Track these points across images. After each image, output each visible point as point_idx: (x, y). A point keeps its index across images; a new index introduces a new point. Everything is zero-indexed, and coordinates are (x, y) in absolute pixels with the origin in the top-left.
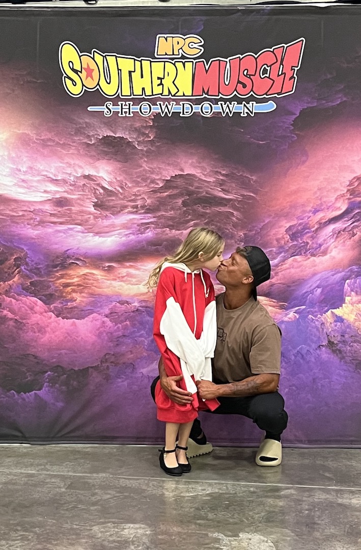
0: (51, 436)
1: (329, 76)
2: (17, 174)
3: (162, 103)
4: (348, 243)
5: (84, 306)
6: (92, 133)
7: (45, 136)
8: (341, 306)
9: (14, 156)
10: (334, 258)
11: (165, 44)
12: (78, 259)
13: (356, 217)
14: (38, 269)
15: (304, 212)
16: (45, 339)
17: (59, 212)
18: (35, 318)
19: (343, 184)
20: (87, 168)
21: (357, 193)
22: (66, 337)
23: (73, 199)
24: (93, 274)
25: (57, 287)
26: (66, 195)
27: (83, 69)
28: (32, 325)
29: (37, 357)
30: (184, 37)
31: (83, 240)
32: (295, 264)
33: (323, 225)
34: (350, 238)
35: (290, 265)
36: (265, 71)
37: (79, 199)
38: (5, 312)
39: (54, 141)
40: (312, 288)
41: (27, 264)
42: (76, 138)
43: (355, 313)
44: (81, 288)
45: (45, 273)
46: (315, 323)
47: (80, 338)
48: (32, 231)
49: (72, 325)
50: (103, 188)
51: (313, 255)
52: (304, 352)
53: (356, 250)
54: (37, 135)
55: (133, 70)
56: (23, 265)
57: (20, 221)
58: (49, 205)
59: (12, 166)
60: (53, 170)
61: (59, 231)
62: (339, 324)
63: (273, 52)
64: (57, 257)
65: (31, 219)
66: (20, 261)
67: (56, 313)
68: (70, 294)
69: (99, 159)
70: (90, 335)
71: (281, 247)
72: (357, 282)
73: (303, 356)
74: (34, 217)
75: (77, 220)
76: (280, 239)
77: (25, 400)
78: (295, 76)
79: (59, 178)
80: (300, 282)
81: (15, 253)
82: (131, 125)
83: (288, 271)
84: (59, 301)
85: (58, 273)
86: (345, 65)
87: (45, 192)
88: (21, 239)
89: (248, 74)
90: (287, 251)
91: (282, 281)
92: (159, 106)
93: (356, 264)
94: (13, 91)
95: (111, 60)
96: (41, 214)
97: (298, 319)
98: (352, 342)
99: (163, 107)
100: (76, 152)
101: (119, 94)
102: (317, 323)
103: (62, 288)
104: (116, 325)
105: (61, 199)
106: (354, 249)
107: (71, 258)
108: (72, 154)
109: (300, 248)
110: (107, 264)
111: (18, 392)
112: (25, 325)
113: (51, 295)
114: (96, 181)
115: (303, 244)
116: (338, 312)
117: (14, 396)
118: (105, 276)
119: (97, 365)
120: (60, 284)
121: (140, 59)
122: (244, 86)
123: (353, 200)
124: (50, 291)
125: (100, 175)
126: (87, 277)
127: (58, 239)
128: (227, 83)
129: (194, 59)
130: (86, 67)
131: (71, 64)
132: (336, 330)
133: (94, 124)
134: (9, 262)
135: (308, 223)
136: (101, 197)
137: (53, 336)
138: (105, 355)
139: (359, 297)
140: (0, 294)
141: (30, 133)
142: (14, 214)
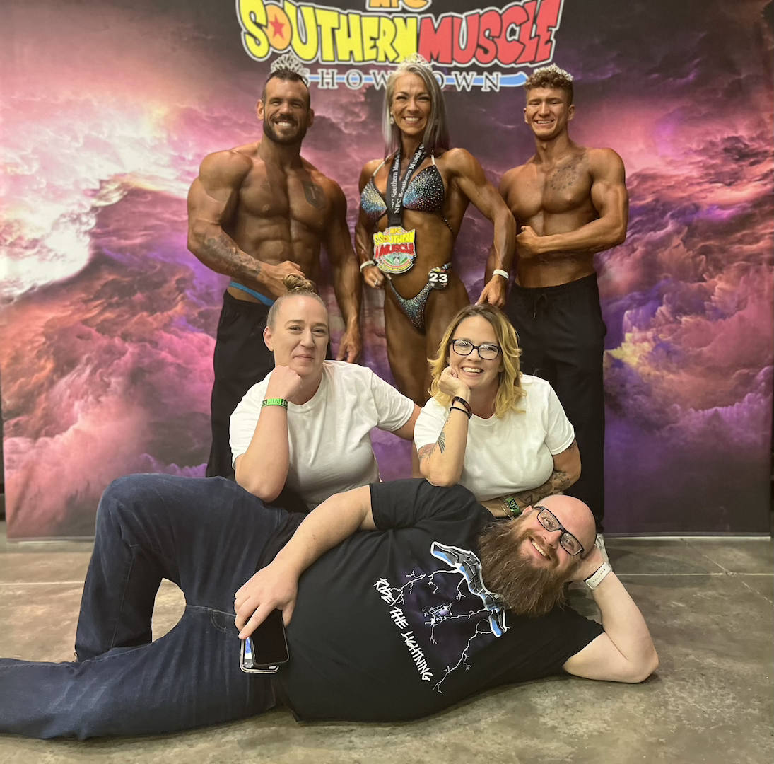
1: (597, 41)
2: (180, 164)
3: (377, 72)
4: (627, 261)
8: (620, 346)
9: (176, 139)
14: (208, 294)
27: (270, 25)
34: (629, 255)
36: (513, 32)
39: (230, 120)
41: (194, 287)
53: (638, 270)
54: (208, 111)
55: (338, 27)
56: (188, 289)
59: (173, 153)
63: (523, 7)
66: (184, 284)
72: (640, 313)
78: (552, 39)
81: (178, 272)
82: (335, 101)
89: (491, 35)
92: (372, 76)
93: (638, 290)
94: (174, 50)
95: (307, 11)
98: (635, 394)
99: (378, 77)
101: (318, 59)
111: (181, 466)
112: (191, 372)
116: (615, 353)
117: (175, 470)
121: (346, 12)
122: (486, 51)
128: (463, 47)
129: (420, 13)
130: (273, 20)
131: (253, 16)
132: (612, 377)
134: (169, 284)
139: (643, 334)
140: (157, 329)
141: (196, 107)
142: (176, 218)
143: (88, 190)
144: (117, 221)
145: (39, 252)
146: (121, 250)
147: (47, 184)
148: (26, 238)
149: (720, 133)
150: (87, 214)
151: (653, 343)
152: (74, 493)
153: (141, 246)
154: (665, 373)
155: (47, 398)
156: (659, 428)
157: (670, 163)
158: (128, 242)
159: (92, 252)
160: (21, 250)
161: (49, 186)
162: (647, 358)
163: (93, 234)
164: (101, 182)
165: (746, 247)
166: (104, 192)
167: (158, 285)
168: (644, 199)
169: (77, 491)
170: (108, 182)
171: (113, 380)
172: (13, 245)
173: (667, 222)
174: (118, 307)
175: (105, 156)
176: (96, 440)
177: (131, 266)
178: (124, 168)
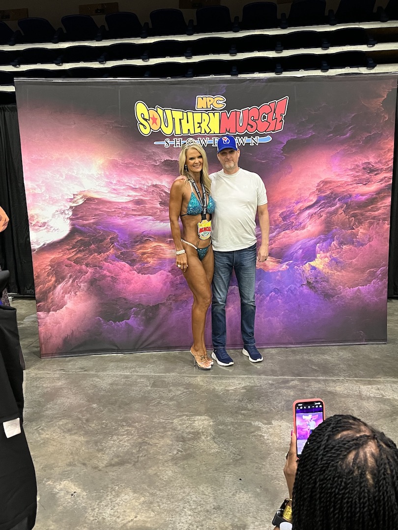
0: (136, 348)
1: (304, 120)
2: (110, 185)
3: (201, 139)
4: (318, 221)
5: (155, 266)
6: (157, 159)
7: (128, 160)
8: (315, 260)
9: (108, 174)
10: (309, 230)
11: (201, 102)
12: (151, 237)
13: (322, 206)
14: (125, 244)
15: (291, 203)
16: (131, 287)
17: (138, 208)
18: (124, 275)
19: (314, 186)
20: (155, 181)
21: (322, 191)
22: (144, 286)
23: (146, 200)
24: (161, 246)
25: (138, 255)
26: (142, 198)
27: (150, 119)
28: (122, 279)
29: (126, 299)
30: (214, 97)
31: (154, 225)
32: (286, 235)
33: (302, 211)
34: (319, 218)
35: (283, 236)
36: (264, 117)
37: (150, 200)
38: (105, 272)
39: (133, 164)
40: (296, 249)
41: (118, 241)
42: (147, 162)
43: (323, 264)
44: (153, 255)
45: (130, 247)
47: (153, 286)
48: (121, 221)
49: (148, 278)
50: (165, 192)
51: (297, 229)
52: (292, 289)
53: (323, 225)
54: (122, 161)
55: (182, 119)
56: (116, 242)
57: (113, 215)
58: (131, 204)
59: (106, 180)
60: (133, 182)
61: (139, 220)
62: (313, 271)
63: (269, 105)
64: (137, 236)
65: (120, 213)
66: (114, 240)
67: (137, 271)
68: (146, 259)
69: (162, 175)
70: (159, 284)
71: (277, 225)
72: (324, 245)
73: (292, 291)
74: (122, 212)
75: (149, 213)
76: (276, 220)
77: (119, 326)
78: (283, 120)
79: (137, 187)
80: (288, 246)
81: (111, 234)
83: (281, 240)
84: (139, 264)
85: (138, 246)
86: (313, 113)
87: (129, 196)
88: (114, 226)
89: (254, 119)
90: (281, 227)
91: (278, 246)
92: (199, 140)
93: (323, 234)
94: (106, 133)
95: (168, 112)
96: (126, 210)
97: (288, 269)
98: (322, 282)
99: (202, 141)
100: (147, 171)
101: (173, 133)
102: (300, 271)
103: (141, 255)
104: (175, 277)
105: (139, 200)
106: (321, 225)
107: (146, 237)
108: (145, 172)
109: (288, 225)
110: (169, 240)
111: (115, 322)
112: (118, 280)
113: (134, 260)
114: (161, 188)
115: (290, 223)
116: (312, 263)
117: (112, 324)
118: (168, 247)
119: (164, 302)
120: (139, 253)
121: (186, 111)
122: (252, 127)
123: (320, 195)
124: (134, 257)
125: (163, 184)
126: (156, 248)
127: (137, 225)
128: (241, 125)
129: (220, 110)
130: (152, 117)
131: (142, 115)
132: (311, 274)
133: (158, 153)
134: (106, 240)
135: (293, 210)
136: (164, 198)
137: (136, 286)
138: (169, 296)
139: (325, 254)
140: (102, 261)
141: (117, 159)
142: (109, 210)
143: (68, 199)
144: (82, 212)
145: (47, 228)
146: (84, 226)
147: (49, 196)
148: (41, 222)
149: (361, 160)
150: (68, 210)
151: (330, 258)
152: (66, 336)
153: (93, 223)
154: (335, 271)
155: (53, 294)
156: (333, 297)
157: (338, 175)
158: (87, 222)
159: (71, 227)
160: (38, 228)
161: (50, 198)
162: (327, 265)
163: (71, 219)
164: (74, 195)
165: (373, 213)
166: (76, 199)
167: (102, 241)
168: (326, 193)
169: (68, 335)
170: (77, 195)
171: (82, 285)
172: (34, 225)
173: (337, 202)
174: (84, 251)
175: (75, 183)
176: (76, 312)
177: (89, 233)
178: (84, 188)
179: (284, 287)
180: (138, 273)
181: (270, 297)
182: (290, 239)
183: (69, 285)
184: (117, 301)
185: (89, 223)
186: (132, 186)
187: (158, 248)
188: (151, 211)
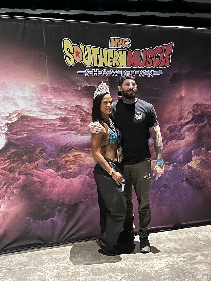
1: (184, 59)
2: (41, 106)
4: (193, 133)
5: (76, 171)
6: (79, 85)
7: (55, 86)
8: (191, 162)
9: (39, 96)
10: (187, 140)
12: (73, 148)
13: (196, 122)
14: (52, 154)
15: (175, 120)
16: (56, 190)
17: (63, 124)
18: (50, 180)
19: (191, 107)
20: (77, 102)
21: (196, 111)
22: (67, 188)
23: (70, 117)
24: (80, 155)
25: (62, 163)
26: (66, 116)
27: (75, 53)
28: (49, 184)
29: (52, 200)
30: (123, 39)
31: (75, 138)
32: (172, 144)
33: (183, 126)
34: (194, 131)
35: (170, 144)
36: (158, 56)
37: (73, 117)
38: (35, 178)
39: (60, 88)
40: (179, 155)
41: (46, 152)
42: (71, 87)
43: (196, 164)
44: (75, 162)
45: (56, 156)
46: (180, 170)
47: (74, 187)
48: (49, 135)
49: (70, 181)
50: (85, 112)
51: (179, 140)
52: (176, 184)
53: (196, 136)
54: (51, 86)
55: (99, 54)
56: (44, 153)
57: (43, 130)
58: (58, 121)
59: (38, 102)
60: (59, 103)
61: (64, 134)
62: (190, 170)
63: (161, 47)
64: (62, 147)
66: (43, 151)
67: (62, 176)
68: (69, 165)
69: (83, 98)
70: (79, 186)
71: (165, 137)
72: (197, 151)
73: (176, 186)
74: (50, 127)
75: (72, 128)
76: (165, 133)
77: (45, 224)
78: (170, 59)
79: (63, 107)
80: (173, 152)
81: (40, 146)
82: (98, 80)
83: (169, 147)
84: (63, 170)
85: (62, 155)
87: (56, 114)
88: (43, 139)
89: (151, 57)
90: (168, 138)
91: (167, 152)
92: (111, 72)
93: (196, 143)
94: (38, 62)
95: (88, 48)
96: (53, 126)
97: (174, 169)
98: (196, 178)
99: (113, 72)
100: (71, 94)
101: (92, 65)
102: (181, 170)
103: (65, 163)
104: (92, 179)
105: (64, 118)
107: (69, 148)
108: (70, 95)
109: (173, 136)
110: (87, 149)
111: (42, 220)
112: (45, 184)
113: (59, 167)
114: (81, 108)
115: (175, 135)
116: (189, 164)
117: (40, 222)
118: (87, 155)
119: (82, 200)
120: (63, 161)
121: (102, 49)
122: (149, 63)
123: (194, 114)
124: (59, 165)
125: (83, 105)
126: (77, 156)
127: (63, 138)
128: (141, 61)
129: (127, 49)
130: (76, 51)
131: (68, 49)
132: (189, 173)
133: (80, 80)
134: (37, 151)
135: (176, 125)
136: (84, 116)
137: (60, 188)
138: (86, 195)
139: (198, 157)
140: (32, 169)
141: (47, 84)
142: (39, 126)
143: (4, 117)
144: (16, 128)
146: (18, 139)
150: (4, 126)
151: (201, 160)
153: (26, 137)
154: (204, 170)
156: (203, 188)
157: (206, 100)
158: (20, 136)
159: (6, 141)
162: (199, 165)
163: (6, 134)
166: (11, 117)
167: (33, 152)
168: (198, 112)
170: (12, 113)
171: (15, 190)
173: (205, 120)
174: (17, 162)
175: (11, 103)
176: (9, 214)
177: (22, 145)
178: (19, 107)
179: (170, 183)
180: (62, 178)
181: (161, 191)
182: (174, 147)
183: (3, 191)
184: (44, 202)
185: (23, 137)
186: (59, 106)
187: (79, 157)
188: (74, 127)
